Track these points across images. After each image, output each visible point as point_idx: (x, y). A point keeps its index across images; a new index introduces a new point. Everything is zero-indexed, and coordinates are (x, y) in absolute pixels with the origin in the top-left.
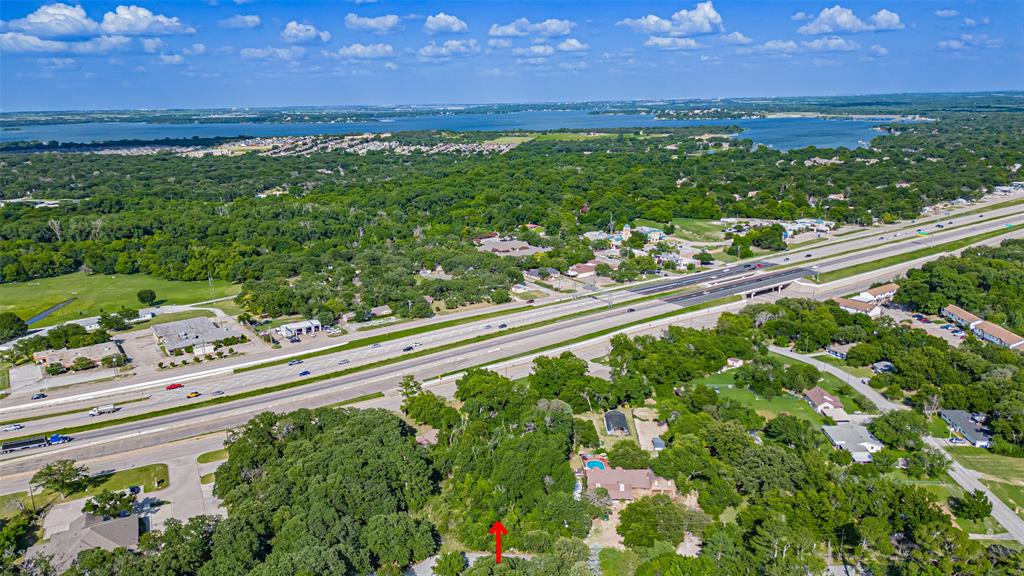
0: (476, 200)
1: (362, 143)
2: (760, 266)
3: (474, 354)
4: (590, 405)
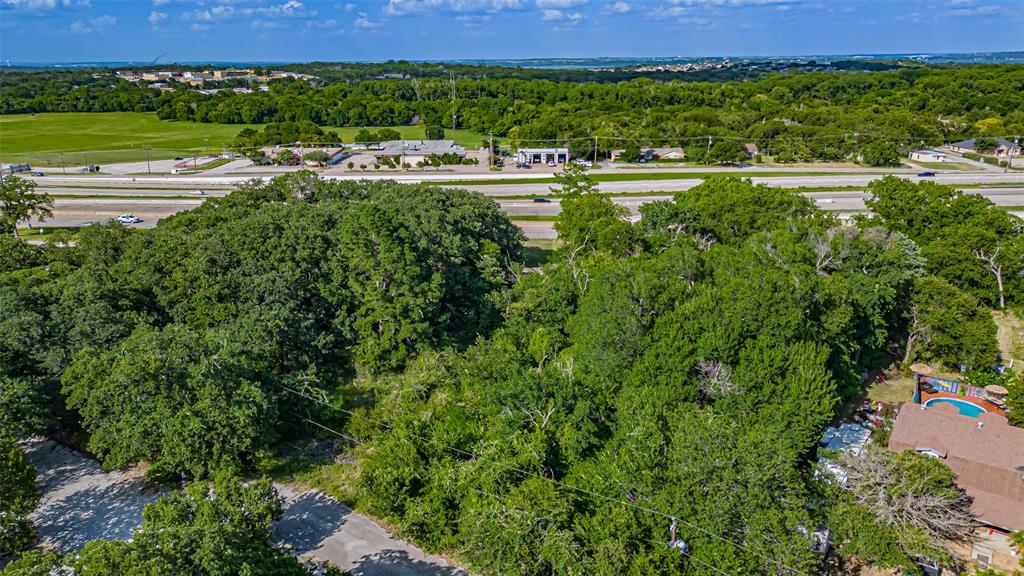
4: (1001, 289)
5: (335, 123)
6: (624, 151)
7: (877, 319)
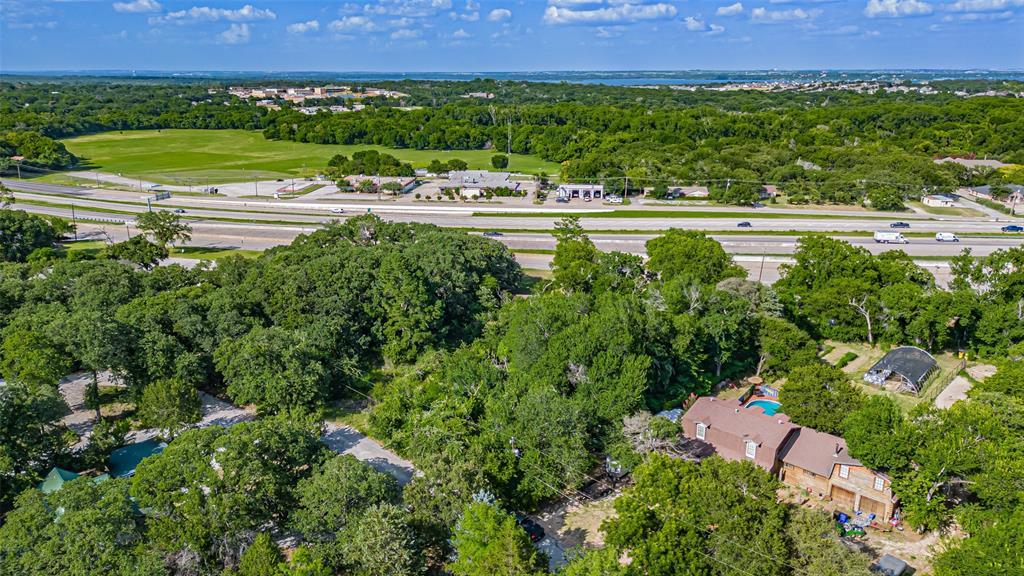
4: (870, 328)
5: (417, 146)
6: (652, 189)
7: (723, 344)
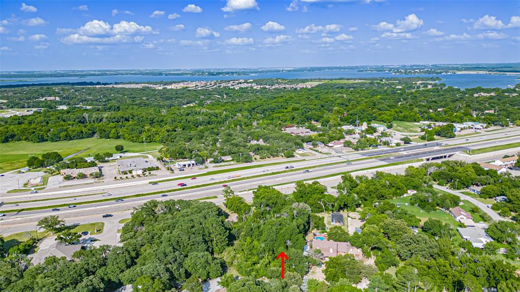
0: (288, 109)
1: (238, 84)
2: (438, 145)
3: (268, 181)
4: (324, 208)
6: (212, 159)
